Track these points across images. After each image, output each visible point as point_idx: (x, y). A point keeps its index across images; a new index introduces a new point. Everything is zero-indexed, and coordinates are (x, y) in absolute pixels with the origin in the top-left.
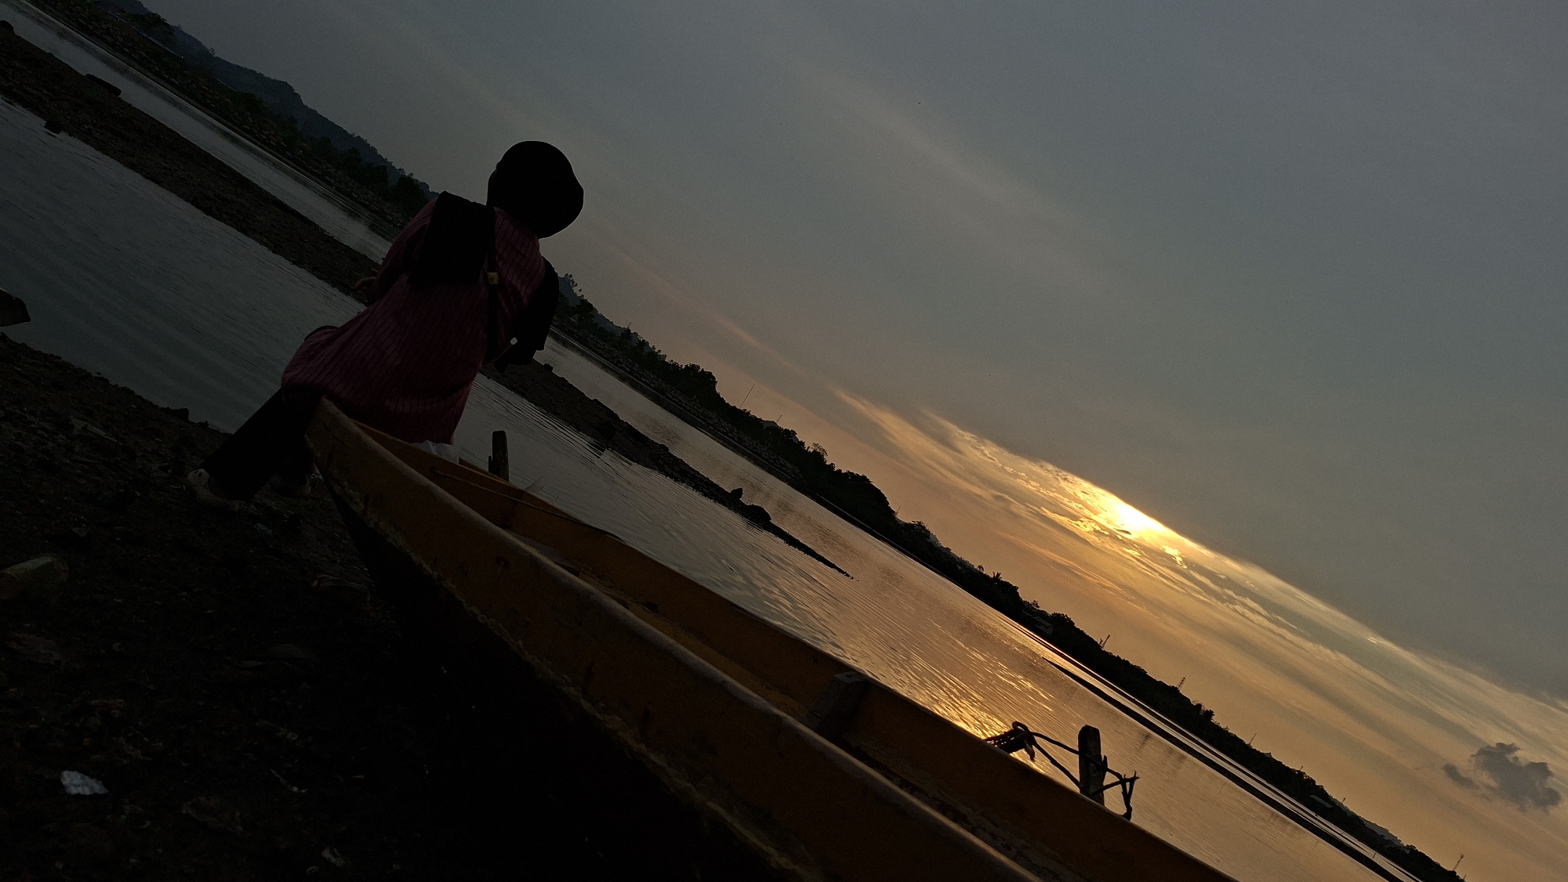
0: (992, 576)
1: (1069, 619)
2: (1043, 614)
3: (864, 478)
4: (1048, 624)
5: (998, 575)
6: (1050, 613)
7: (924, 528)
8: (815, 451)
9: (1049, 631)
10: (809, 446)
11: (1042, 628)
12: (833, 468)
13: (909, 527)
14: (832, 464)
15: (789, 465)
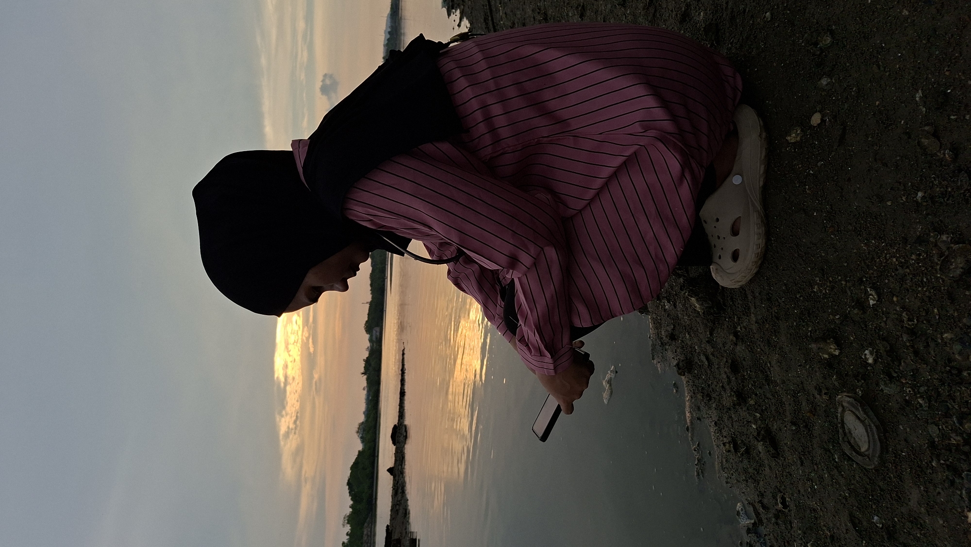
0: (365, 377)
1: (365, 324)
2: (371, 340)
3: (349, 484)
4: (374, 332)
5: (363, 374)
6: (368, 336)
7: (359, 428)
8: (348, 523)
9: (378, 329)
10: (348, 528)
11: (378, 334)
12: (352, 505)
13: (363, 439)
14: (350, 507)
15: (365, 533)
